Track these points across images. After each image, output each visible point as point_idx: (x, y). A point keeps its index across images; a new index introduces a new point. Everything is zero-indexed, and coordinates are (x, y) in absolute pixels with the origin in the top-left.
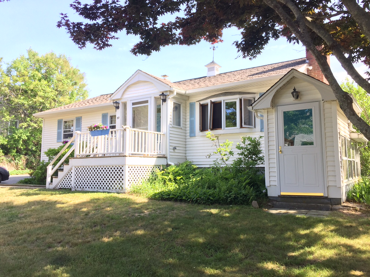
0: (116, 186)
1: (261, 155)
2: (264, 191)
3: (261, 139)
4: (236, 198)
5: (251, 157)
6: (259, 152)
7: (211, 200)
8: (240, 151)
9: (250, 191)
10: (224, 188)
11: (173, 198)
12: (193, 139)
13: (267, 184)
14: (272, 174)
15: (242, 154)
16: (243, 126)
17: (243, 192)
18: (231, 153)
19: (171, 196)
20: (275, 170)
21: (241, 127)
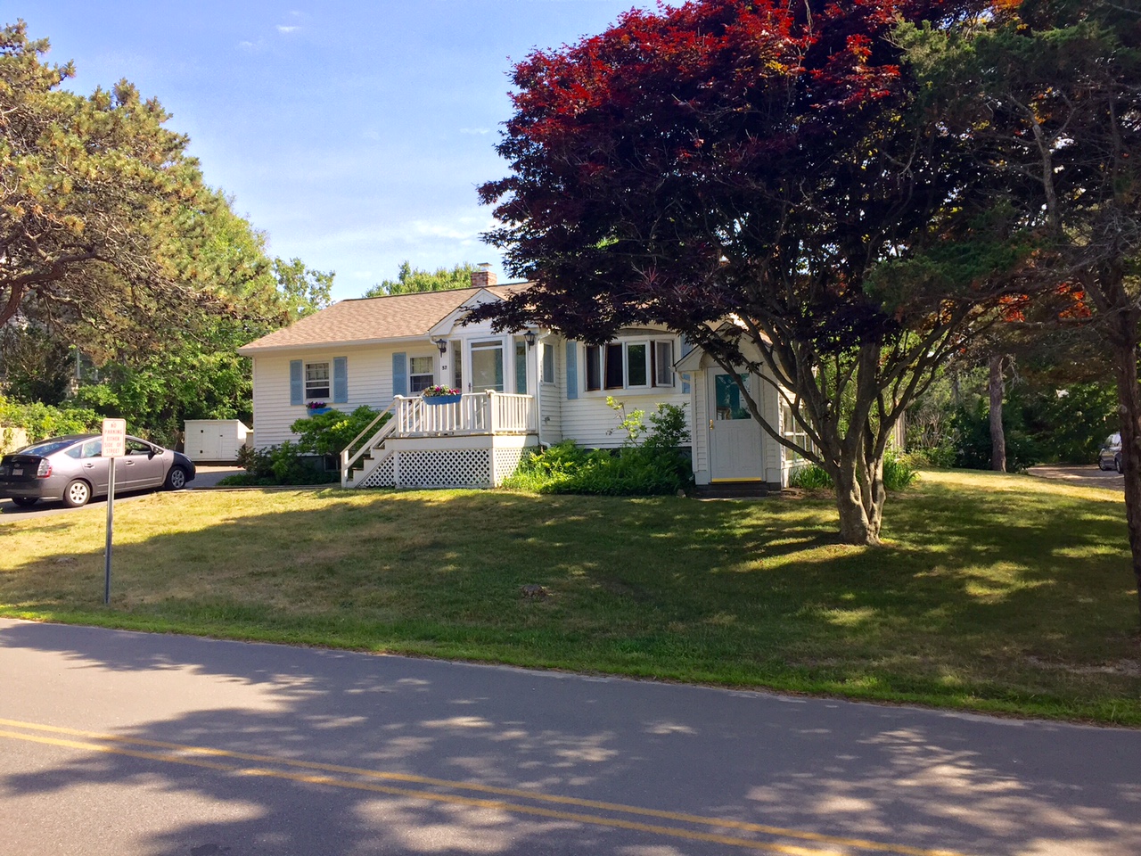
0: (477, 479)
1: (684, 430)
2: (691, 479)
3: (684, 409)
4: (657, 487)
5: (671, 433)
6: (682, 425)
7: (628, 490)
8: (655, 425)
9: (674, 478)
10: (640, 475)
11: (574, 490)
12: (573, 403)
13: (695, 469)
14: (700, 456)
15: (658, 428)
16: (657, 384)
17: (666, 479)
18: (643, 428)
19: (572, 488)
20: (706, 450)
21: (654, 385)
